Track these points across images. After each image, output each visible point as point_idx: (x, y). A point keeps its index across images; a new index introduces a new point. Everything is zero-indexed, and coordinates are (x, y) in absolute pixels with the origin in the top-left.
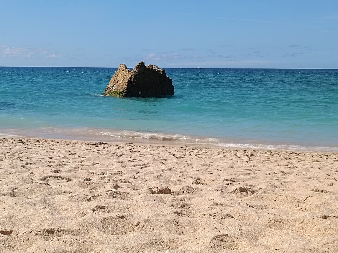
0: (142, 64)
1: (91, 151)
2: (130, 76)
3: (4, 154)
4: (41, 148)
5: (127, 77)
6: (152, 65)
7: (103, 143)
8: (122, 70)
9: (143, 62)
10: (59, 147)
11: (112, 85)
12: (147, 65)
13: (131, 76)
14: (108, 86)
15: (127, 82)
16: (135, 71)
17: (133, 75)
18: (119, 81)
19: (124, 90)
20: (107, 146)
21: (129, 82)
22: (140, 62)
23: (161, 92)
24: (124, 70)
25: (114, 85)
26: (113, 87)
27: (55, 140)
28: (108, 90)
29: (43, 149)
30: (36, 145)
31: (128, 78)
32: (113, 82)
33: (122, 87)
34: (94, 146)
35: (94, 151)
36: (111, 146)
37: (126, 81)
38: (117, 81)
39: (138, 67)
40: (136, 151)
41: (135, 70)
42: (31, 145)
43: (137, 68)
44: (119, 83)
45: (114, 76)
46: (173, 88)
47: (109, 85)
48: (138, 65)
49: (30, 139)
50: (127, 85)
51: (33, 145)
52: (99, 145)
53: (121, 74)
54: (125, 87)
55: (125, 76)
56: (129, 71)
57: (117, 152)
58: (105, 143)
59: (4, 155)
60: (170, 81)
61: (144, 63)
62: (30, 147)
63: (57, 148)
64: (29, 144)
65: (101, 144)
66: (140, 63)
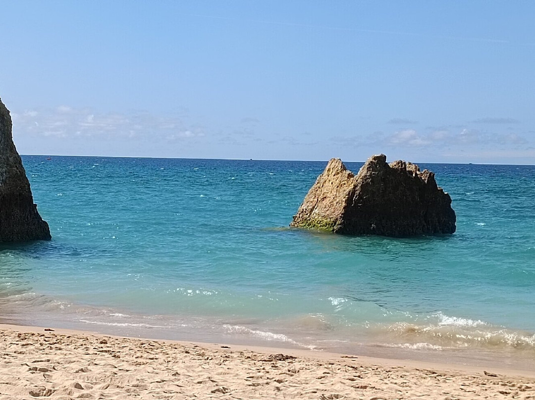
0: (380, 161)
1: (260, 381)
2: (352, 186)
3: (68, 392)
4: (150, 370)
5: (345, 188)
6: (405, 163)
7: (287, 358)
8: (333, 173)
9: (382, 155)
10: (189, 367)
11: (311, 207)
12: (391, 162)
13: (355, 186)
14: (300, 209)
15: (344, 200)
16: (363, 175)
17: (360, 185)
18: (325, 198)
19: (337, 219)
20: (296, 365)
21: (349, 201)
22: (375, 156)
23: (424, 226)
24: (339, 173)
25: (314, 207)
26: (312, 210)
27: (182, 343)
28: (301, 219)
29: (153, 373)
30: (139, 360)
31: (348, 190)
32: (312, 200)
33: (333, 210)
34: (268, 367)
35: (267, 383)
36: (307, 367)
37: (342, 197)
38: (321, 197)
39: (372, 166)
40: (365, 387)
41: (362, 172)
42: (127, 358)
43: (370, 167)
44: (326, 202)
45: (315, 186)
46: (452, 216)
47: (304, 207)
48: (371, 162)
49: (125, 341)
50: (344, 208)
51: (131, 359)
52: (279, 363)
53: (330, 183)
54: (339, 210)
55: (340, 185)
56: (350, 176)
57: (321, 387)
58: (292, 357)
59: (69, 394)
60: (447, 199)
61: (385, 157)
62: (125, 366)
63: (185, 371)
64: (121, 355)
65: (284, 360)
66: (375, 158)
